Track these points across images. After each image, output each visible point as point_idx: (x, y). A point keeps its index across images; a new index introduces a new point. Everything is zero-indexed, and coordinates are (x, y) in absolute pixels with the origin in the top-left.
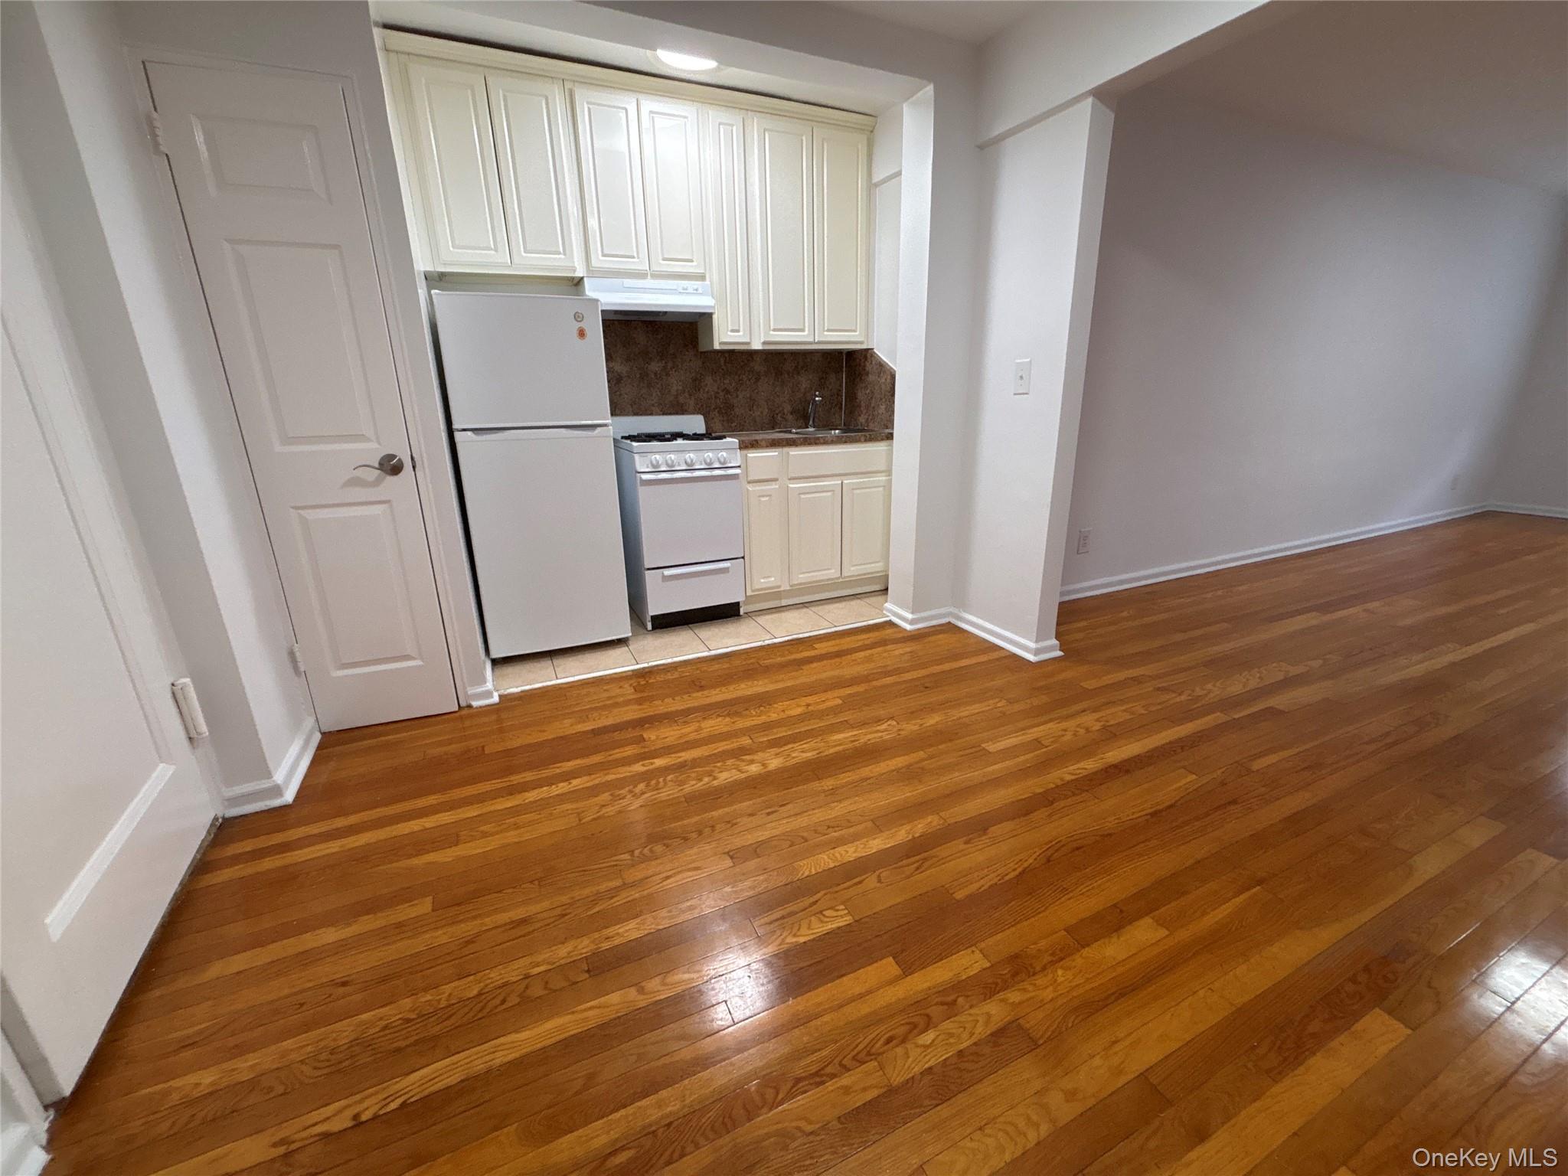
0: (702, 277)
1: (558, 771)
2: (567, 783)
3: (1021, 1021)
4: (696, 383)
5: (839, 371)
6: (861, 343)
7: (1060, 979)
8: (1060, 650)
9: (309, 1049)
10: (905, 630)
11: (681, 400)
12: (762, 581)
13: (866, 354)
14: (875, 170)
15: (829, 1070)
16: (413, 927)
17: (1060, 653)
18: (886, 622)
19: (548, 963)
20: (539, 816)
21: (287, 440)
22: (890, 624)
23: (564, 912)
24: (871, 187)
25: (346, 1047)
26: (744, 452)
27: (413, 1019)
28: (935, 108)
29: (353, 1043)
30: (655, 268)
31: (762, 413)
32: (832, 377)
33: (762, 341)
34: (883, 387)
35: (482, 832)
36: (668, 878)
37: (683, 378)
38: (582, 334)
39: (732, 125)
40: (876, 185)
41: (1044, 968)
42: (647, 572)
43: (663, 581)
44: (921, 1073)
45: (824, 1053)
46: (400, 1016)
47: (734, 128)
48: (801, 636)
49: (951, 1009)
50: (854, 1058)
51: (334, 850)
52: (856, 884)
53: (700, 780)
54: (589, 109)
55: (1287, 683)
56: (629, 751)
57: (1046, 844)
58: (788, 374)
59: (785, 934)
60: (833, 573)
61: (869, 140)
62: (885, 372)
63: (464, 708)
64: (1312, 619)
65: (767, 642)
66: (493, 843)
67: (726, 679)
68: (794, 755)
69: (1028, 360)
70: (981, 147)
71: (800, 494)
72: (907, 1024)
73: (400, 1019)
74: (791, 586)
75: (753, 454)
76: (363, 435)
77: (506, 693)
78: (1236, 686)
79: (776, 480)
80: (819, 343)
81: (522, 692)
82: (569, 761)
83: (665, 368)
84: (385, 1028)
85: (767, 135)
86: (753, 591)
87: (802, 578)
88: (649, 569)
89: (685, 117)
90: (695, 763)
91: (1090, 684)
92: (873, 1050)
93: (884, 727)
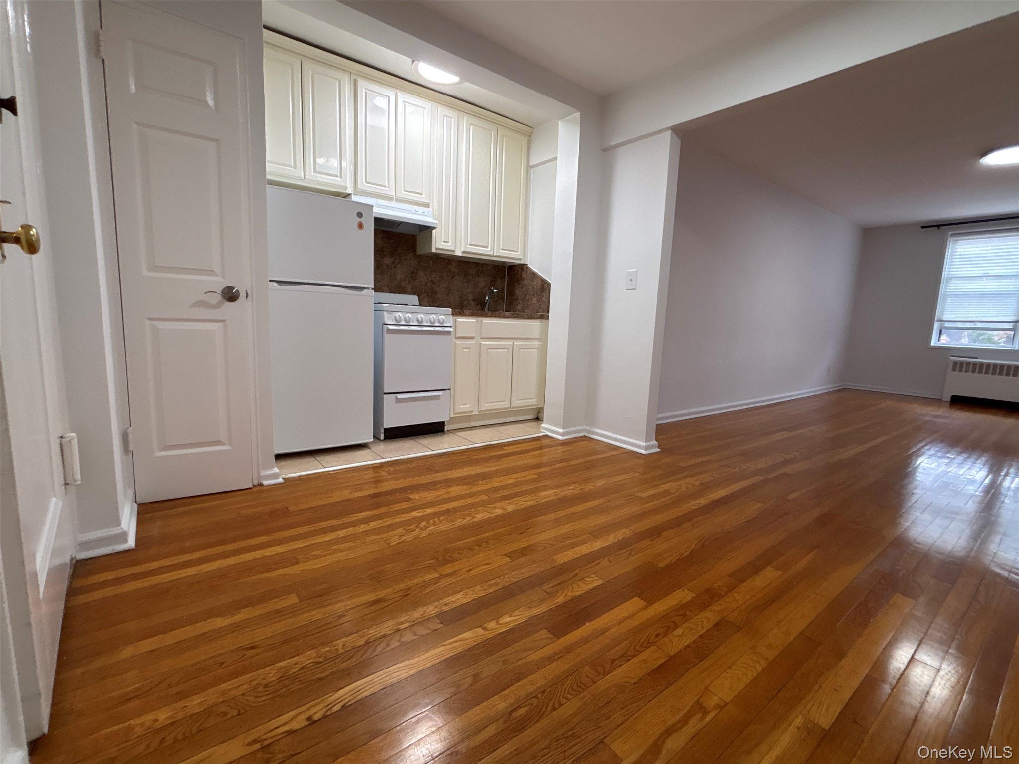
0: (427, 206)
1: (354, 519)
2: (366, 525)
3: (726, 618)
4: (413, 275)
5: (502, 277)
6: (521, 259)
7: (737, 598)
8: (658, 448)
9: (245, 687)
10: (558, 440)
11: (403, 284)
12: (462, 407)
13: (523, 267)
14: (531, 157)
15: (629, 653)
16: (292, 611)
17: (658, 450)
18: (544, 436)
19: (410, 622)
20: (355, 544)
21: (154, 267)
22: (547, 436)
23: (405, 594)
24: (529, 167)
25: (276, 682)
26: (455, 318)
27: (321, 662)
28: (581, 125)
29: (280, 680)
30: (398, 195)
31: (454, 298)
32: (499, 281)
33: (462, 250)
34: (535, 287)
35: (314, 555)
36: (470, 570)
37: (405, 270)
38: (361, 226)
39: (451, 118)
40: (532, 167)
41: (726, 594)
42: (385, 396)
43: (396, 403)
44: (684, 648)
45: (623, 645)
46: (312, 660)
47: (453, 120)
48: (492, 443)
49: (685, 618)
50: (641, 646)
51: (193, 573)
52: (596, 565)
53: (464, 519)
54: (366, 92)
55: (786, 462)
56: (404, 505)
57: (698, 538)
58: (472, 276)
59: (565, 592)
60: (506, 404)
61: (528, 140)
62: (536, 278)
63: (256, 486)
64: (785, 434)
65: (470, 446)
66: (327, 561)
67: (451, 466)
68: (521, 503)
69: (636, 270)
70: (604, 150)
71: (488, 349)
72: (664, 627)
73: (312, 662)
74: (479, 412)
75: (460, 320)
76: (213, 271)
77: (287, 477)
78: (761, 464)
79: (473, 338)
80: (496, 256)
81: (299, 476)
82: (361, 512)
83: (393, 262)
84: (302, 668)
85: (471, 127)
86: (454, 414)
87: (486, 406)
88: (385, 394)
89: (425, 108)
90: (456, 510)
91: (683, 464)
92: (651, 641)
93: (572, 487)
